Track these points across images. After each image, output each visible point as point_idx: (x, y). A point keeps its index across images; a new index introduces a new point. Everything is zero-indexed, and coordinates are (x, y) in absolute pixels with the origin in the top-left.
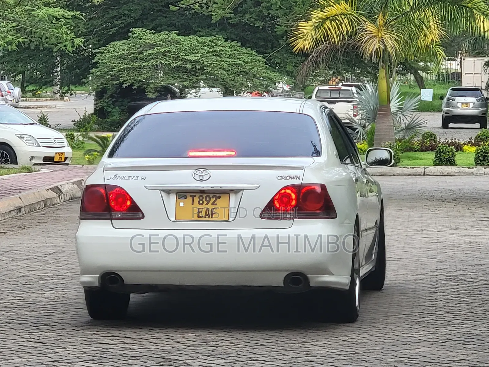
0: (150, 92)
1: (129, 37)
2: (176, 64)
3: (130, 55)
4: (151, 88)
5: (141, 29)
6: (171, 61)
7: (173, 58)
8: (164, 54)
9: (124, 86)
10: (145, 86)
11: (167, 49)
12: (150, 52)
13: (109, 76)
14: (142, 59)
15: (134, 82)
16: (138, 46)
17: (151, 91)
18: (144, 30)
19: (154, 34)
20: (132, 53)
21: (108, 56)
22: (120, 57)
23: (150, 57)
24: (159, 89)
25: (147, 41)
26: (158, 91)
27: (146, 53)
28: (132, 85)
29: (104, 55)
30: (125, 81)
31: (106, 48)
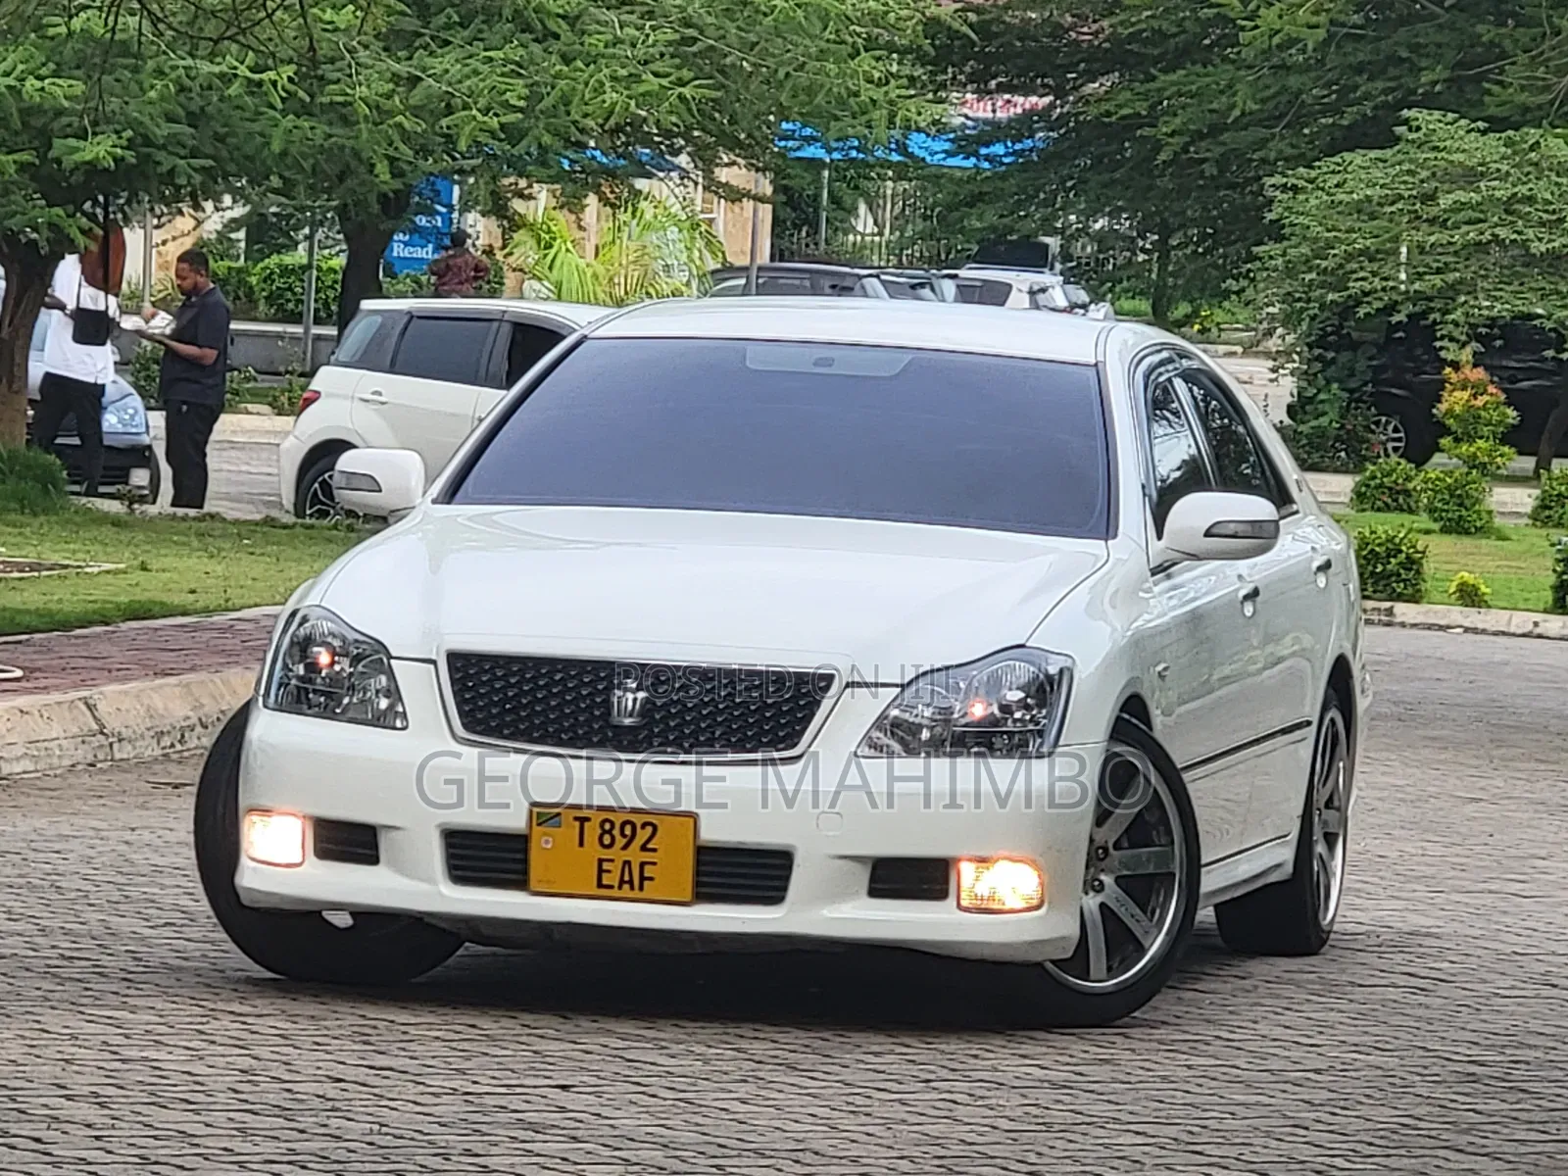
0: (1452, 339)
1: (1398, 139)
2: (1550, 246)
3: (1393, 203)
4: (1456, 324)
5: (1437, 114)
6: (1530, 233)
7: (1543, 224)
8: (1509, 206)
9: (1362, 312)
10: (1437, 316)
11: (1523, 190)
12: (1462, 196)
13: (1313, 275)
14: (1432, 221)
15: (1399, 298)
16: (1424, 174)
17: (1456, 334)
18: (1451, 116)
19: (1484, 132)
20: (1401, 197)
21: (1313, 202)
22: (1358, 208)
23: (1461, 216)
24: (1483, 330)
25: (1456, 157)
26: (1479, 338)
27: (1445, 201)
28: (1392, 308)
29: (1301, 197)
30: (1366, 294)
31: (1313, 174)
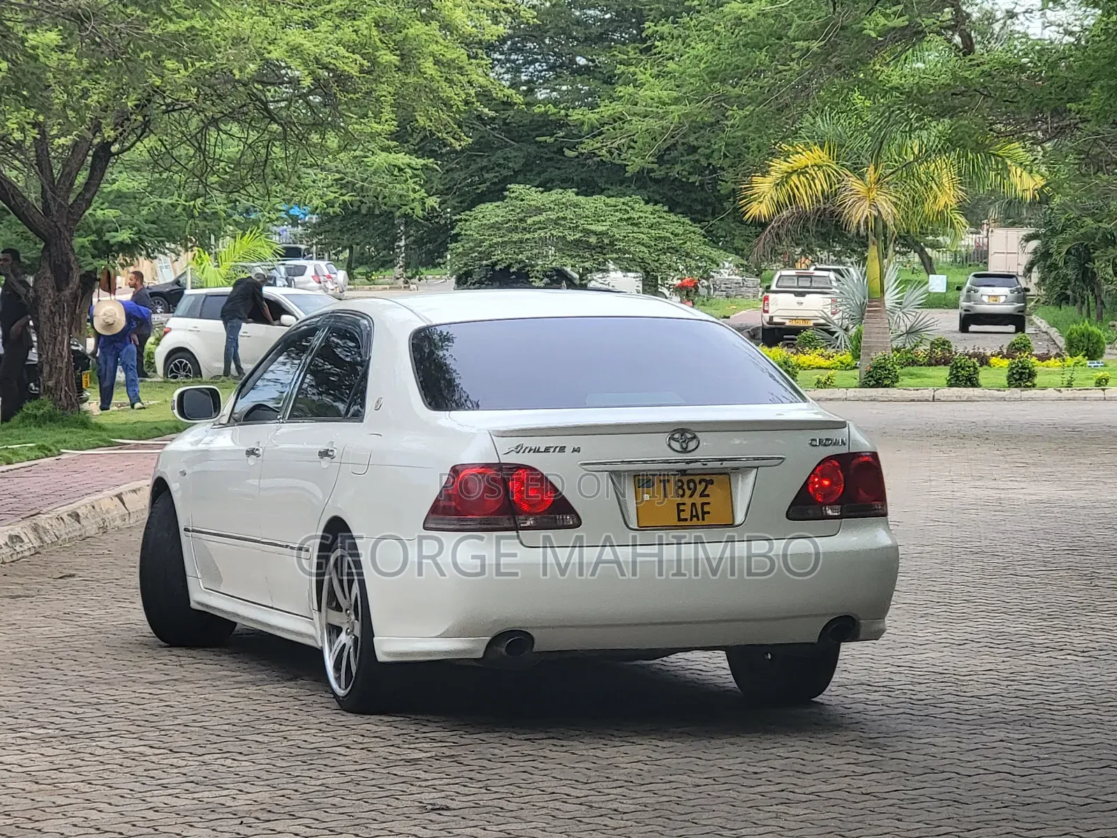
0: (536, 278)
1: (505, 197)
2: (575, 237)
3: (507, 223)
4: (538, 271)
5: (522, 186)
6: (566, 232)
7: (570, 228)
8: (556, 222)
9: (497, 268)
10: (529, 268)
11: (561, 215)
12: (536, 219)
13: (476, 254)
14: (524, 229)
15: (513, 262)
16: (519, 211)
17: (538, 275)
18: (528, 186)
19: (542, 192)
20: (510, 220)
21: (473, 225)
22: (492, 226)
23: (536, 226)
24: (550, 273)
25: (532, 203)
26: (547, 276)
27: (529, 221)
28: (510, 266)
29: (468, 223)
30: (499, 261)
31: (472, 213)
